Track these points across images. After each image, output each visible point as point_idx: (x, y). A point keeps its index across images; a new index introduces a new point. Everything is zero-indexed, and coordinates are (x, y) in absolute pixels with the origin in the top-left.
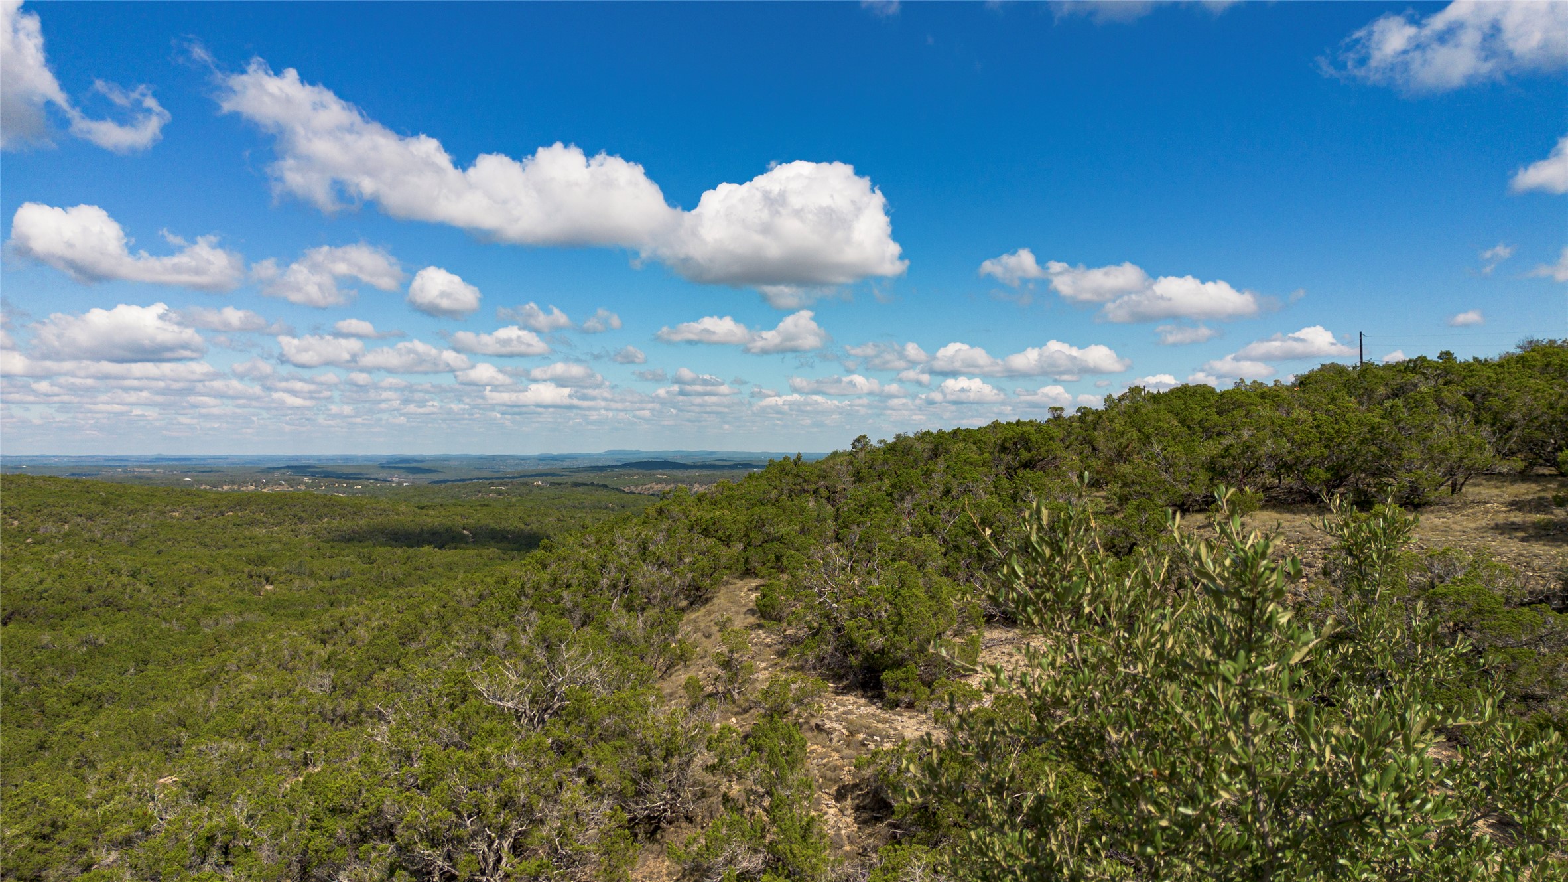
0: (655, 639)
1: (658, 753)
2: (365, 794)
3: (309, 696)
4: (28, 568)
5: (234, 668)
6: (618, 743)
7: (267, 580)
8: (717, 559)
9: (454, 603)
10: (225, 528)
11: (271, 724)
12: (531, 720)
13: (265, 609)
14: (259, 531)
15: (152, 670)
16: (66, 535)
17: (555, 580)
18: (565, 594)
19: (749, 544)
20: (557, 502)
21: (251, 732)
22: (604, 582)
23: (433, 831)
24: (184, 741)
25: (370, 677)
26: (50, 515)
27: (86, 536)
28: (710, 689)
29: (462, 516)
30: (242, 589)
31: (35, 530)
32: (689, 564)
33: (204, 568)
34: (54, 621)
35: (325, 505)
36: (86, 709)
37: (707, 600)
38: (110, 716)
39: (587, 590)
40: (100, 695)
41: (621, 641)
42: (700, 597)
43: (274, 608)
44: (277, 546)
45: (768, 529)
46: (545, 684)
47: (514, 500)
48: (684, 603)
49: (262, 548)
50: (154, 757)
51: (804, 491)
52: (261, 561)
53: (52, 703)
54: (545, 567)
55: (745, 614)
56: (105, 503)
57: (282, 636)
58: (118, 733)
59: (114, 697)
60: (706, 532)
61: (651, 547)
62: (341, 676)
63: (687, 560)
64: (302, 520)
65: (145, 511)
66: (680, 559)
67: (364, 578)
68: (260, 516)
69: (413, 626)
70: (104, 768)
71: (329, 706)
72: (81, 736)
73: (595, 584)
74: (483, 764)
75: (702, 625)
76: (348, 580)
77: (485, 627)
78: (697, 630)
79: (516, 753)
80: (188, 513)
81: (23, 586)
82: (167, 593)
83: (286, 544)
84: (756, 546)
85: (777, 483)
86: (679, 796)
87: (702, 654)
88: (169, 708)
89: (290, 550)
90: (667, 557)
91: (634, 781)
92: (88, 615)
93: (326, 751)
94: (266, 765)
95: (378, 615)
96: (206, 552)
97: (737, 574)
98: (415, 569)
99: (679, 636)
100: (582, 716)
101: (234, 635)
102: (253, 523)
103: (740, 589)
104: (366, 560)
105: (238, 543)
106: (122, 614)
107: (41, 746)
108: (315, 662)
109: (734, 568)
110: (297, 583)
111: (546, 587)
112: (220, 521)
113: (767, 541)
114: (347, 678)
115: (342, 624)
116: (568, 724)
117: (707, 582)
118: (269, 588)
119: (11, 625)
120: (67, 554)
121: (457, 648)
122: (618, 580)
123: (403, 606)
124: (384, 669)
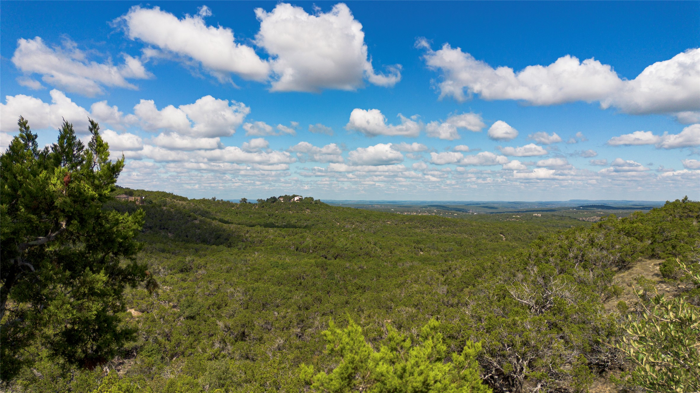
0: (599, 283)
1: (603, 333)
2: (462, 332)
3: (438, 294)
4: (342, 240)
5: (410, 282)
6: (581, 326)
7: (421, 250)
8: (635, 247)
9: (498, 263)
10: (405, 229)
11: (424, 304)
12: (536, 311)
13: (420, 261)
14: (418, 231)
15: (381, 280)
16: (354, 229)
17: (546, 253)
18: (551, 259)
19: (655, 241)
20: (544, 223)
21: (417, 306)
22: (571, 255)
23: (492, 350)
24: (393, 307)
25: (462, 290)
26: (349, 221)
27: (360, 229)
28: (632, 309)
29: (500, 228)
30: (412, 253)
31: (344, 227)
32: (618, 249)
33: (398, 244)
34: (350, 259)
35: (443, 221)
36: (360, 291)
37: (629, 268)
38: (368, 295)
39: (562, 258)
40: (365, 287)
41: (582, 282)
42: (625, 266)
43: (424, 260)
44: (424, 237)
45: (666, 234)
46: (543, 295)
47: (524, 222)
48: (616, 269)
49: (419, 237)
50: (383, 312)
51: (689, 216)
52: (418, 242)
53: (350, 288)
54: (540, 247)
55: (652, 276)
56: (366, 218)
57: (427, 271)
58: (371, 301)
59: (369, 288)
60: (628, 234)
61: (596, 241)
62: (450, 288)
63: (617, 247)
64: (433, 227)
65: (378, 221)
66: (613, 247)
67: (458, 252)
68: (418, 224)
69: (480, 271)
70: (366, 313)
71: (446, 300)
72: (359, 301)
73: (566, 255)
74: (514, 324)
75: (627, 280)
76: (452, 252)
77: (513, 271)
78: (623, 282)
79: (530, 322)
80: (393, 222)
81: (341, 246)
82: (386, 252)
83: (428, 236)
84: (659, 243)
85: (672, 212)
86: (615, 356)
87: (627, 292)
88: (387, 294)
89: (429, 239)
90: (605, 245)
91: (591, 345)
92: (361, 258)
93: (446, 316)
94: (422, 319)
95: (464, 266)
96: (399, 237)
97: (647, 256)
98: (480, 250)
99: (613, 284)
100: (562, 311)
101: (410, 269)
102: (416, 227)
103: (649, 264)
104: (459, 245)
105: (410, 235)
106: (371, 258)
107: (347, 303)
108: (439, 283)
109: (645, 253)
110: (432, 252)
111: (541, 255)
112: (404, 226)
113: (666, 240)
114: (453, 289)
115: (450, 268)
116: (554, 315)
117: (629, 259)
118: (422, 253)
119: (337, 259)
120: (354, 235)
121: (500, 279)
122: (578, 254)
123: (475, 263)
124: (468, 287)
